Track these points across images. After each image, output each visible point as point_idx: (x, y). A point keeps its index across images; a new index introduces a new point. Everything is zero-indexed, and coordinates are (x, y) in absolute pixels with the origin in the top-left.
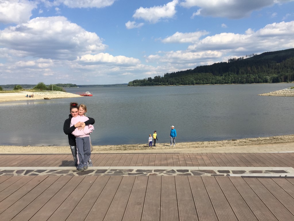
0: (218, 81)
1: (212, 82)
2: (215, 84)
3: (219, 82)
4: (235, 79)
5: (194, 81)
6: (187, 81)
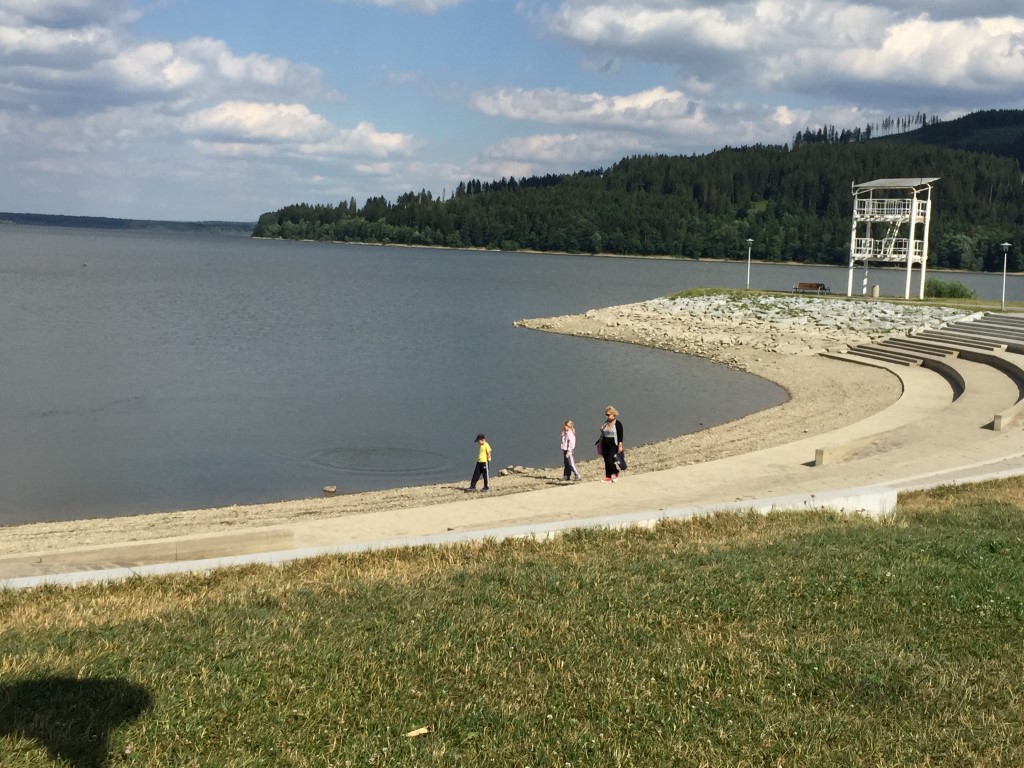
0: (718, 241)
1: (685, 247)
2: (705, 255)
3: (721, 246)
4: (801, 239)
5: (598, 236)
6: (562, 232)
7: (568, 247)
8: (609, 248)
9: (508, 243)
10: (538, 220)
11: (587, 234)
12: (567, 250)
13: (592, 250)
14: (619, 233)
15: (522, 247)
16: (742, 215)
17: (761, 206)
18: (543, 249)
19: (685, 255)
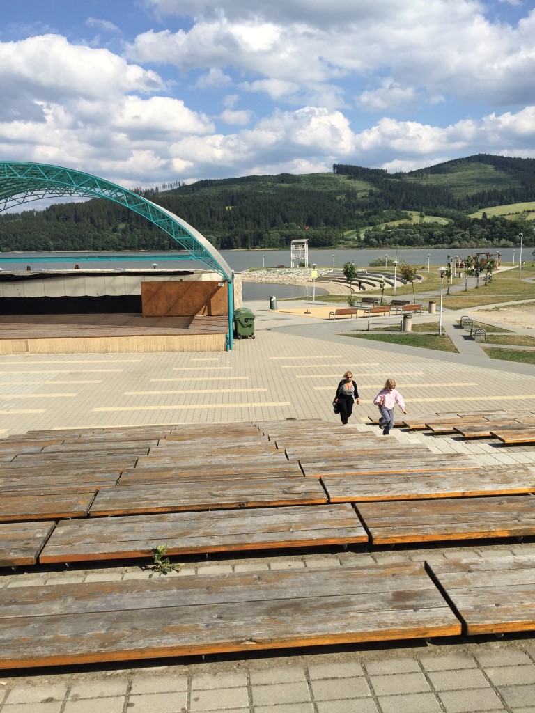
0: (108, 243)
1: (93, 246)
2: (103, 249)
3: (110, 245)
4: (145, 240)
5: (51, 243)
6: (32, 242)
7: (37, 249)
8: (58, 248)
9: (5, 249)
10: (18, 237)
11: (46, 242)
12: (36, 250)
13: (48, 249)
14: (61, 241)
15: (12, 250)
16: (115, 230)
17: (122, 226)
18: (24, 251)
19: (94, 250)
